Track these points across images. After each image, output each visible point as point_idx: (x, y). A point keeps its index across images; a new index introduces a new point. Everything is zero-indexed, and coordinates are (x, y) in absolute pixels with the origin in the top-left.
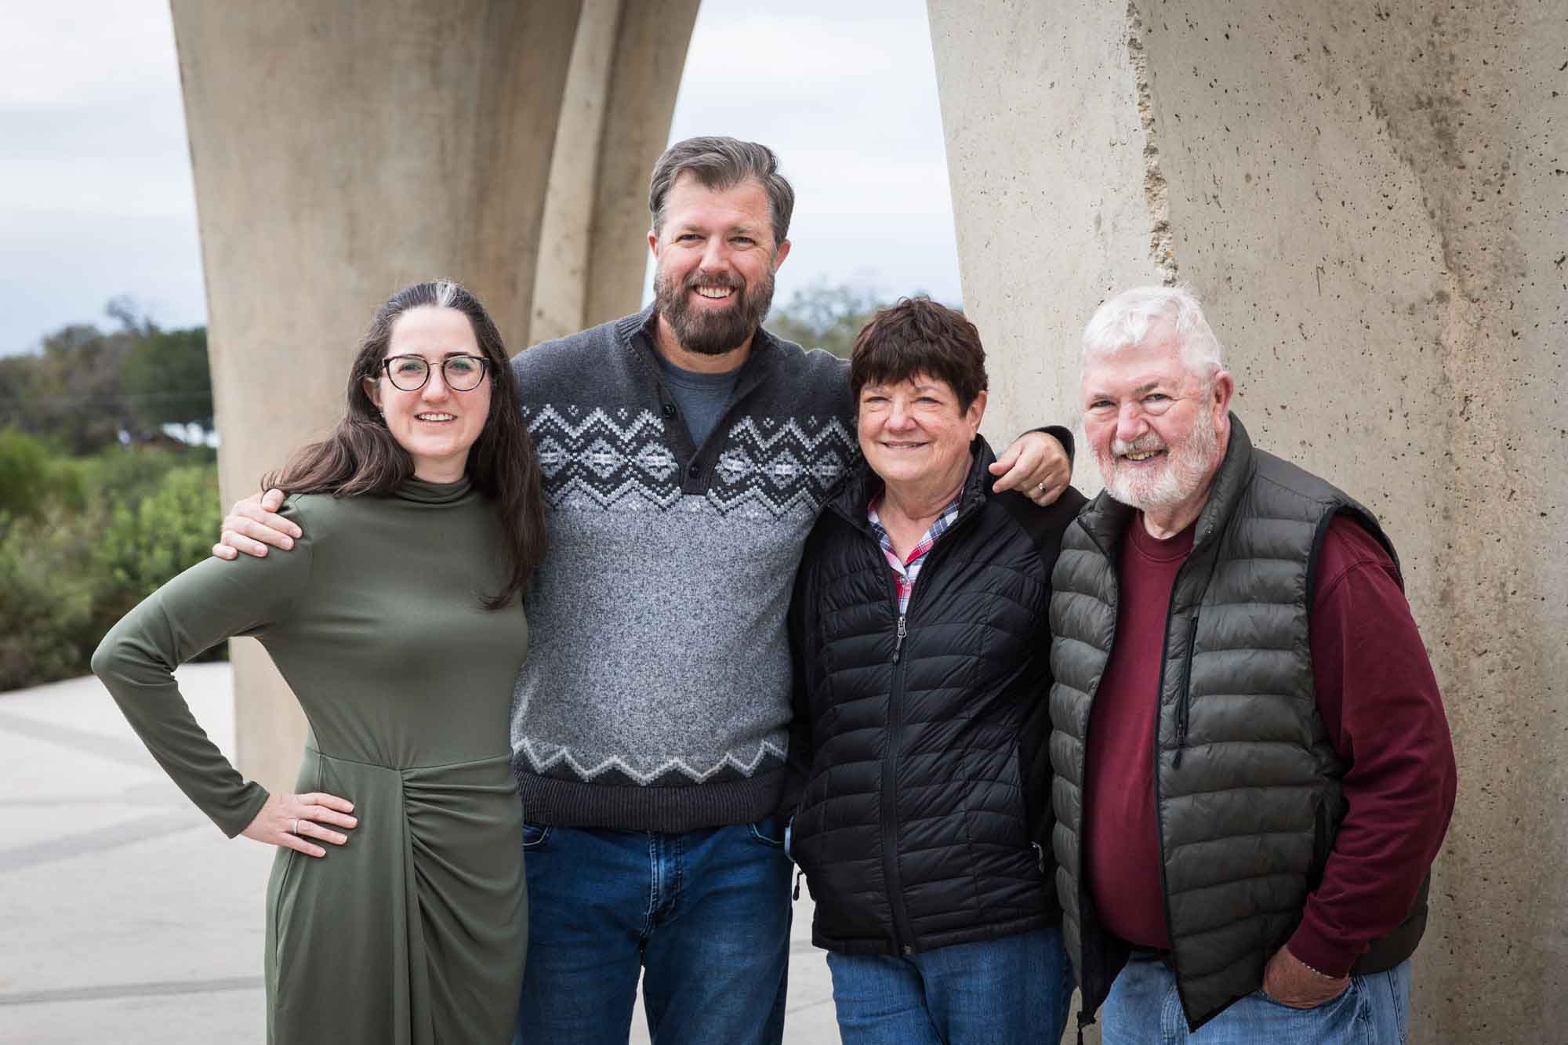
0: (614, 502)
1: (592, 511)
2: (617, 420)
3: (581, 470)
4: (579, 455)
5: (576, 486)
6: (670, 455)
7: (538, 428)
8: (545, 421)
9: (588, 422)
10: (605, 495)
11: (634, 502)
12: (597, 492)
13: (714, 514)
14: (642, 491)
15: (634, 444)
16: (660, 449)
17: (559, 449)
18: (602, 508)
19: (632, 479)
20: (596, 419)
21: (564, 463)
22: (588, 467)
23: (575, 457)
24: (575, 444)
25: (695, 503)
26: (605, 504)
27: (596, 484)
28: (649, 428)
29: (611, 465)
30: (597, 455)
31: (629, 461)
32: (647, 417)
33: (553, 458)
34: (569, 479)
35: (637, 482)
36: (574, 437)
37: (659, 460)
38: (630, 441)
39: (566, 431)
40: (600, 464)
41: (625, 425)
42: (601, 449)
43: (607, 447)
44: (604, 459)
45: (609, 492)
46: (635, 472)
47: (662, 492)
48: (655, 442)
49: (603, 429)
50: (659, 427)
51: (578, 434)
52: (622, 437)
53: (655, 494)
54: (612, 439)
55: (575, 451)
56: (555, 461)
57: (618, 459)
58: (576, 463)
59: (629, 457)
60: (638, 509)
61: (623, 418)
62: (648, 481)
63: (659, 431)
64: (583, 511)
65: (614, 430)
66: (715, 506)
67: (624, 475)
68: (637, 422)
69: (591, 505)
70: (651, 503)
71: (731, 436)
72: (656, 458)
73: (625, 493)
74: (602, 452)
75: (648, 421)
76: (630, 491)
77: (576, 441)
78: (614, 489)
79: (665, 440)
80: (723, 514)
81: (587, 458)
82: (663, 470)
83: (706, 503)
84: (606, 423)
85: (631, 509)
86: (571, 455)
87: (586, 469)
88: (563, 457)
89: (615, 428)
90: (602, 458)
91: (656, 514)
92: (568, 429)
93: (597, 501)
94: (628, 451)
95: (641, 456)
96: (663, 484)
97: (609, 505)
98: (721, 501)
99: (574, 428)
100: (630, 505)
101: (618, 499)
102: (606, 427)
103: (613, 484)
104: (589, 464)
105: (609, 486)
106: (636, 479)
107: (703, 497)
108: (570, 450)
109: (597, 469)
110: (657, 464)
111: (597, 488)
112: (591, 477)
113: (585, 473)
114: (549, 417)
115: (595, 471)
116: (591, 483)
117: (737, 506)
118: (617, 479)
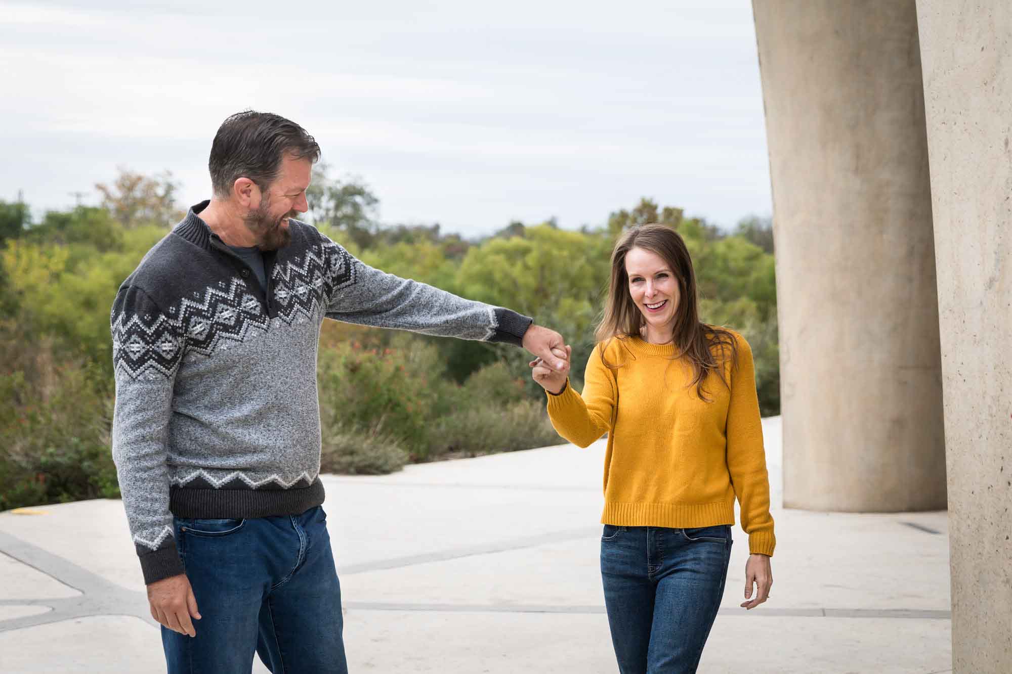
0: (244, 336)
1: (235, 347)
2: (221, 290)
3: (219, 326)
4: (214, 318)
5: (220, 337)
6: (255, 299)
7: (184, 315)
8: (186, 309)
9: (208, 297)
10: (238, 335)
11: (253, 332)
12: (233, 335)
13: (286, 326)
14: (254, 324)
15: (237, 299)
16: (250, 297)
17: (202, 320)
18: (240, 342)
19: (246, 319)
20: (210, 294)
21: (209, 328)
22: (222, 323)
23: (212, 321)
24: (208, 313)
25: (277, 322)
26: (240, 339)
27: (230, 330)
28: (239, 287)
29: (232, 316)
30: (222, 314)
31: (239, 310)
32: (236, 281)
33: (201, 327)
34: (214, 335)
35: (249, 320)
36: (206, 309)
37: (251, 303)
38: (234, 298)
39: (200, 308)
40: (226, 318)
41: (227, 290)
42: (223, 309)
43: (225, 307)
44: (227, 314)
45: (239, 332)
46: (245, 315)
47: (262, 321)
48: (246, 294)
49: (218, 298)
50: (243, 284)
51: (207, 307)
52: (229, 298)
53: (259, 324)
54: (225, 301)
55: (210, 318)
56: (203, 328)
57: (234, 311)
58: (214, 324)
59: (238, 308)
60: (257, 335)
61: (223, 287)
62: (253, 317)
63: (244, 286)
64: (230, 349)
65: (223, 296)
66: (285, 321)
67: (241, 319)
68: (232, 286)
69: (234, 343)
70: (261, 329)
71: (274, 278)
72: (250, 303)
73: (247, 329)
74: (224, 311)
75: (237, 283)
76: (248, 326)
77: (208, 311)
78: (240, 329)
79: (249, 291)
80: (290, 324)
81: (219, 318)
82: (256, 309)
83: (281, 321)
84: (217, 293)
85: (254, 337)
86: (210, 320)
87: (222, 324)
88: (207, 324)
89: (223, 294)
90: (226, 314)
91: (265, 335)
92: (200, 307)
93: (235, 340)
94: (236, 304)
95: (243, 305)
96: (260, 316)
97: (243, 339)
98: (286, 317)
99: (203, 305)
100: (253, 334)
101: (245, 333)
102: (218, 295)
103: (238, 327)
104: (221, 321)
105: (237, 329)
106: (248, 319)
107: (278, 318)
108: (208, 318)
109: (227, 322)
110: (252, 306)
111: (231, 332)
112: (226, 328)
113: (221, 327)
114: (187, 305)
115: (226, 323)
116: (227, 331)
117: (294, 318)
118: (239, 323)
